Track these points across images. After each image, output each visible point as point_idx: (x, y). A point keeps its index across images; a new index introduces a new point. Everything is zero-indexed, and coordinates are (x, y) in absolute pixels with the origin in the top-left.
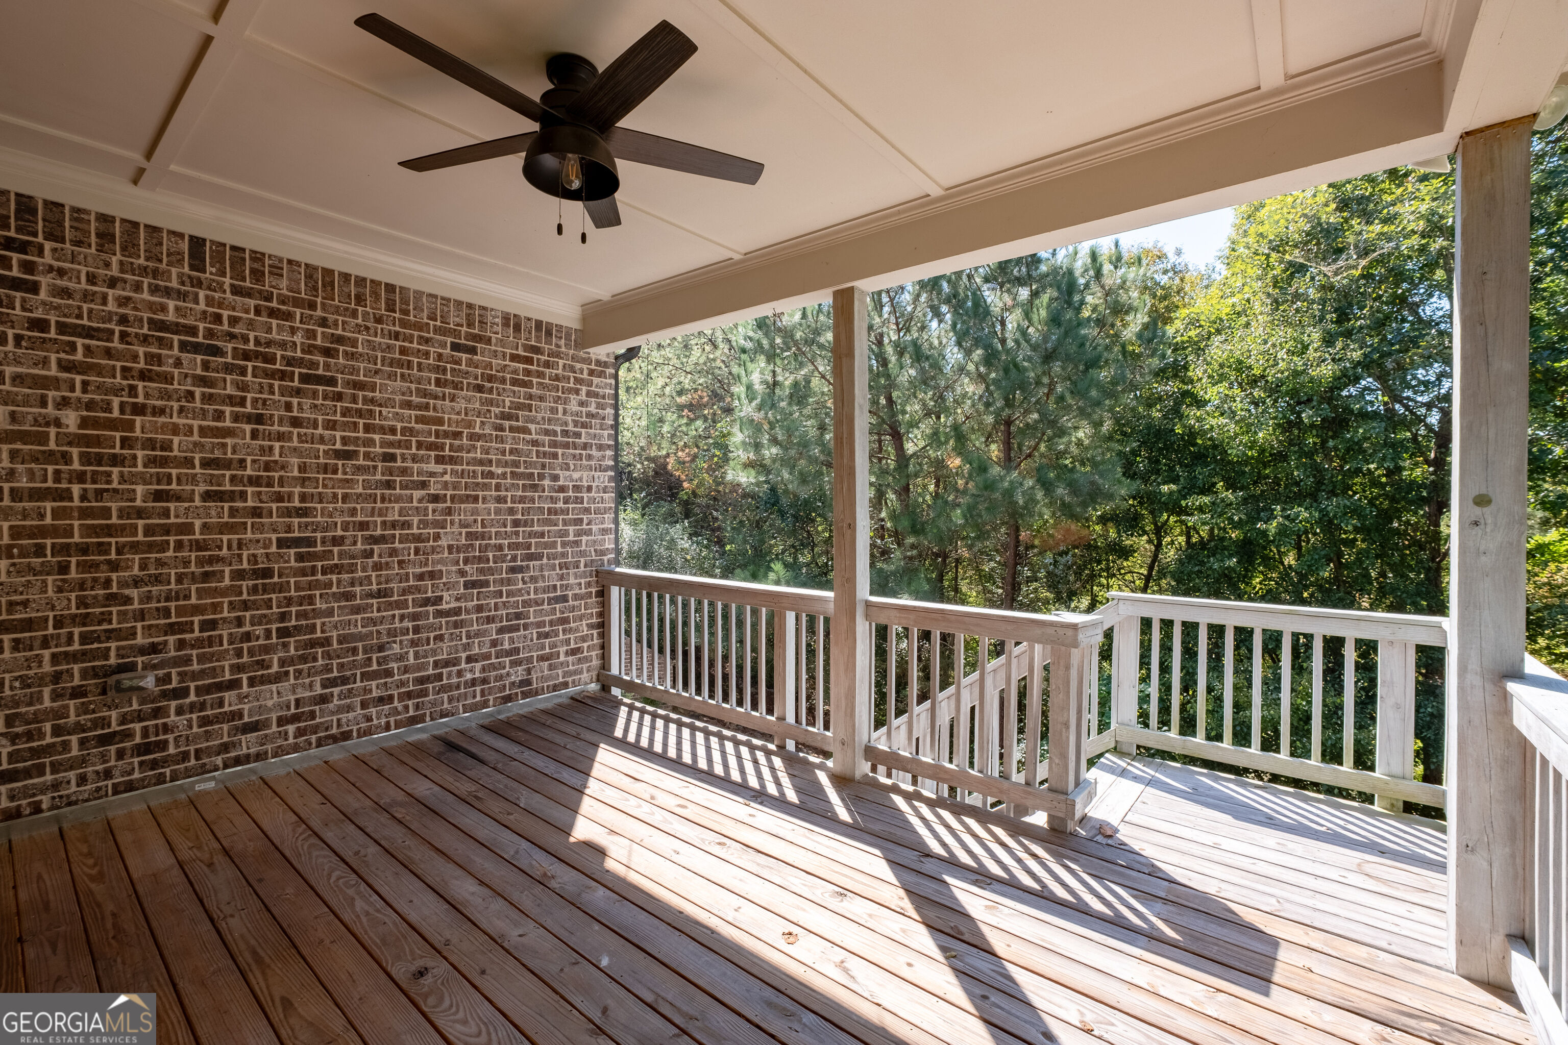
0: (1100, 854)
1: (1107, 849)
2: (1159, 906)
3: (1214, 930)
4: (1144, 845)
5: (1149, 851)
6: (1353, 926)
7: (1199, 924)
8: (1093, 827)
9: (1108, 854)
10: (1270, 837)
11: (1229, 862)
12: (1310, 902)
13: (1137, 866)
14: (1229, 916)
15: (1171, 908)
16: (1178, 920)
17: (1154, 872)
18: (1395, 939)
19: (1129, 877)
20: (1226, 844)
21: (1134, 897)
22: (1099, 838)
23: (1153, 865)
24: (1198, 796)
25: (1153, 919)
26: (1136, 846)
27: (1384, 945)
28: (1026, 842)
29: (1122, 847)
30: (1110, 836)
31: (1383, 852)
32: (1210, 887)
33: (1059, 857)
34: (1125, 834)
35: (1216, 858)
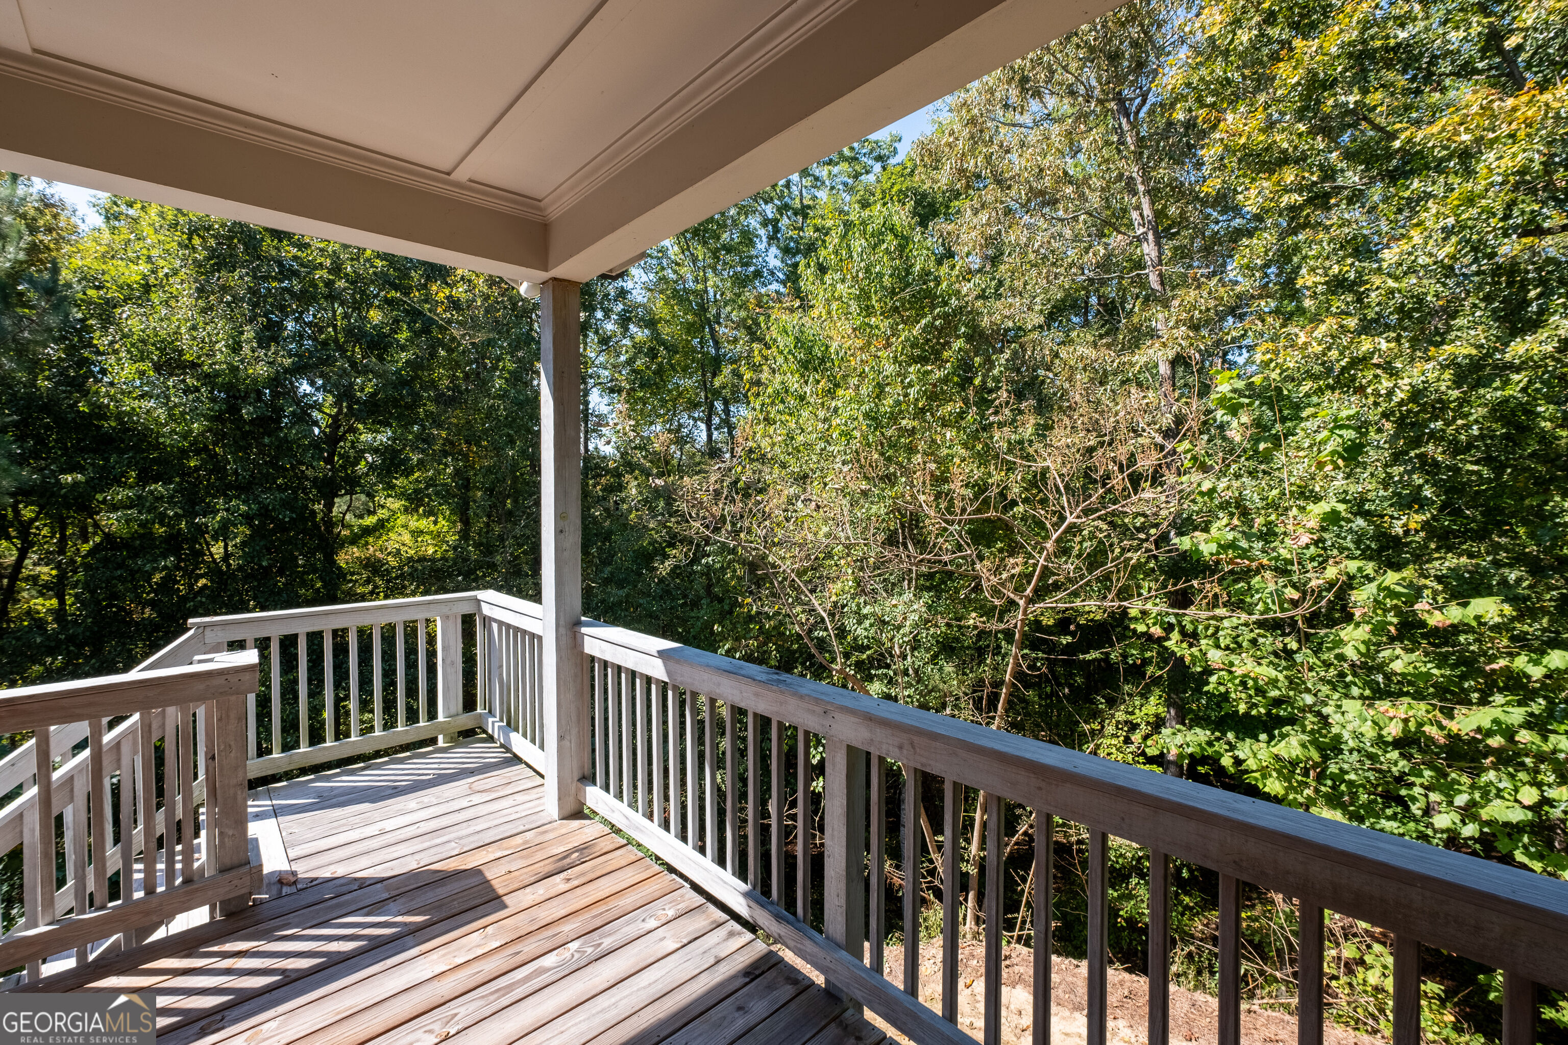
0: (303, 903)
1: (303, 894)
2: (392, 906)
3: (442, 892)
4: (332, 868)
5: (340, 871)
6: (502, 828)
7: (431, 896)
8: (269, 885)
9: (309, 898)
10: (410, 801)
11: (403, 837)
12: (471, 830)
13: (344, 889)
14: (441, 876)
15: (401, 900)
16: (415, 904)
17: (363, 884)
18: (524, 821)
19: (347, 903)
20: (389, 825)
21: (367, 915)
22: (286, 890)
23: (356, 879)
24: (328, 801)
25: (399, 919)
26: (326, 874)
27: (522, 828)
28: (215, 949)
29: (314, 883)
30: (295, 883)
31: (472, 772)
32: (411, 865)
33: (267, 935)
34: (304, 870)
35: (392, 841)
